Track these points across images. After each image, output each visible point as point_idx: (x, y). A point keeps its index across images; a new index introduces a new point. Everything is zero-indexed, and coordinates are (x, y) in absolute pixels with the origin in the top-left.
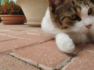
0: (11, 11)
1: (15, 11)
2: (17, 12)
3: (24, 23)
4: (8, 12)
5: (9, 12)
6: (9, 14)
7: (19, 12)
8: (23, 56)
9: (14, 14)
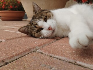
0: (10, 7)
1: (14, 7)
2: (16, 8)
3: (23, 20)
4: (6, 7)
5: (8, 8)
6: (8, 10)
7: (18, 8)
8: (53, 54)
9: (13, 10)
